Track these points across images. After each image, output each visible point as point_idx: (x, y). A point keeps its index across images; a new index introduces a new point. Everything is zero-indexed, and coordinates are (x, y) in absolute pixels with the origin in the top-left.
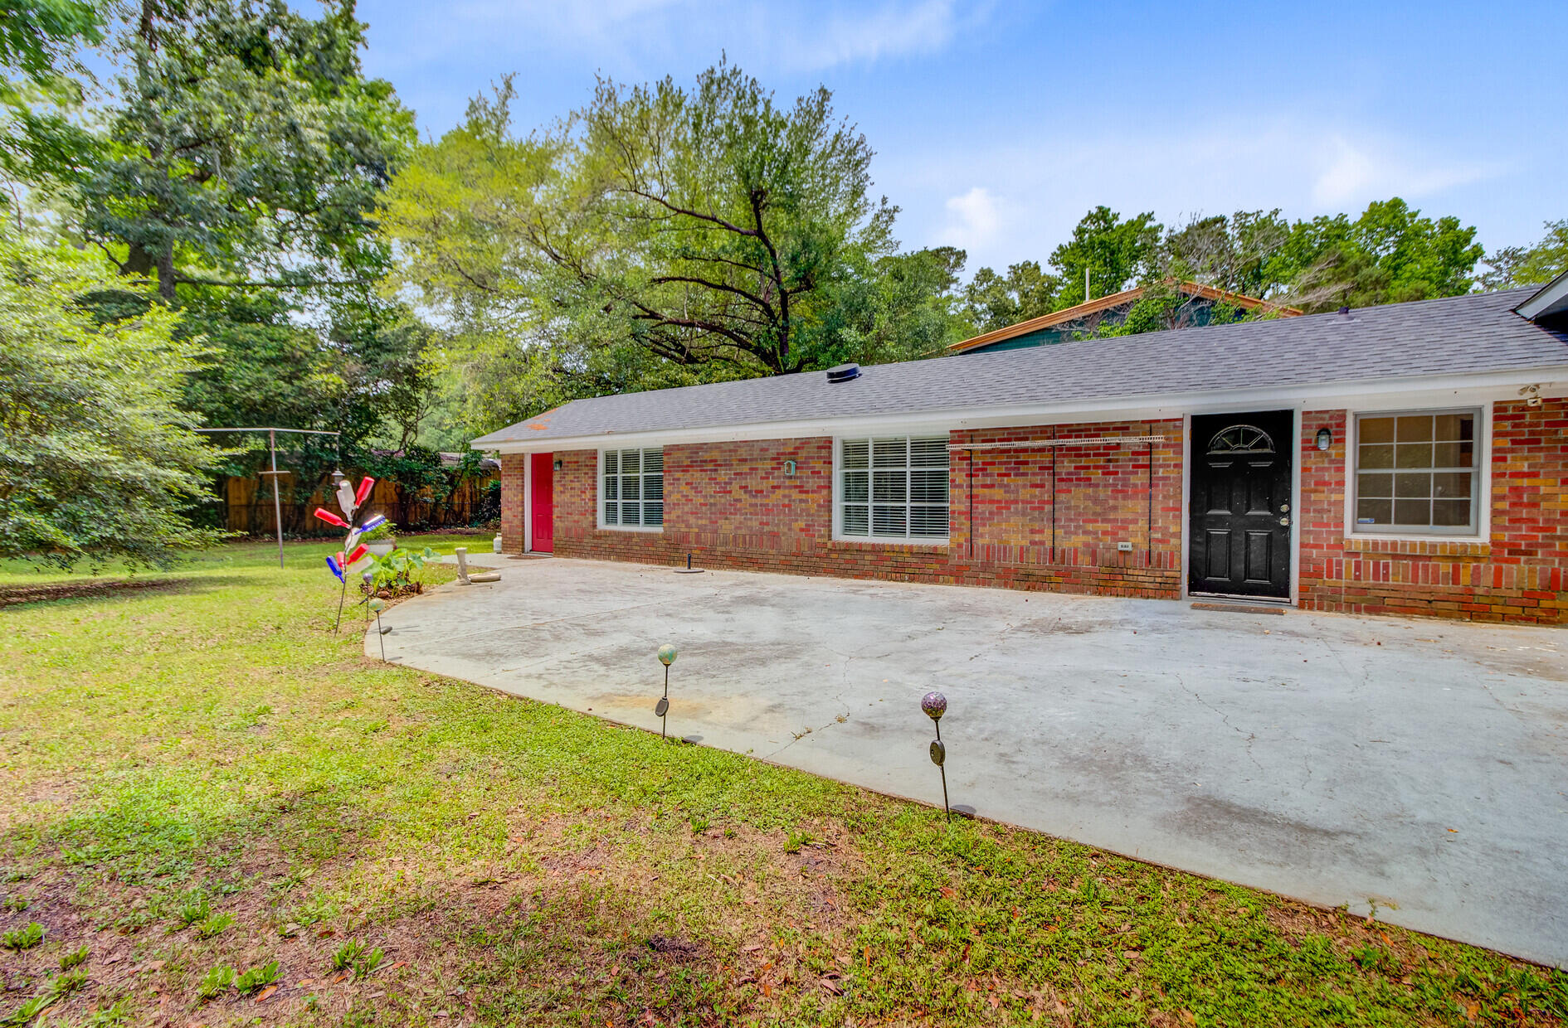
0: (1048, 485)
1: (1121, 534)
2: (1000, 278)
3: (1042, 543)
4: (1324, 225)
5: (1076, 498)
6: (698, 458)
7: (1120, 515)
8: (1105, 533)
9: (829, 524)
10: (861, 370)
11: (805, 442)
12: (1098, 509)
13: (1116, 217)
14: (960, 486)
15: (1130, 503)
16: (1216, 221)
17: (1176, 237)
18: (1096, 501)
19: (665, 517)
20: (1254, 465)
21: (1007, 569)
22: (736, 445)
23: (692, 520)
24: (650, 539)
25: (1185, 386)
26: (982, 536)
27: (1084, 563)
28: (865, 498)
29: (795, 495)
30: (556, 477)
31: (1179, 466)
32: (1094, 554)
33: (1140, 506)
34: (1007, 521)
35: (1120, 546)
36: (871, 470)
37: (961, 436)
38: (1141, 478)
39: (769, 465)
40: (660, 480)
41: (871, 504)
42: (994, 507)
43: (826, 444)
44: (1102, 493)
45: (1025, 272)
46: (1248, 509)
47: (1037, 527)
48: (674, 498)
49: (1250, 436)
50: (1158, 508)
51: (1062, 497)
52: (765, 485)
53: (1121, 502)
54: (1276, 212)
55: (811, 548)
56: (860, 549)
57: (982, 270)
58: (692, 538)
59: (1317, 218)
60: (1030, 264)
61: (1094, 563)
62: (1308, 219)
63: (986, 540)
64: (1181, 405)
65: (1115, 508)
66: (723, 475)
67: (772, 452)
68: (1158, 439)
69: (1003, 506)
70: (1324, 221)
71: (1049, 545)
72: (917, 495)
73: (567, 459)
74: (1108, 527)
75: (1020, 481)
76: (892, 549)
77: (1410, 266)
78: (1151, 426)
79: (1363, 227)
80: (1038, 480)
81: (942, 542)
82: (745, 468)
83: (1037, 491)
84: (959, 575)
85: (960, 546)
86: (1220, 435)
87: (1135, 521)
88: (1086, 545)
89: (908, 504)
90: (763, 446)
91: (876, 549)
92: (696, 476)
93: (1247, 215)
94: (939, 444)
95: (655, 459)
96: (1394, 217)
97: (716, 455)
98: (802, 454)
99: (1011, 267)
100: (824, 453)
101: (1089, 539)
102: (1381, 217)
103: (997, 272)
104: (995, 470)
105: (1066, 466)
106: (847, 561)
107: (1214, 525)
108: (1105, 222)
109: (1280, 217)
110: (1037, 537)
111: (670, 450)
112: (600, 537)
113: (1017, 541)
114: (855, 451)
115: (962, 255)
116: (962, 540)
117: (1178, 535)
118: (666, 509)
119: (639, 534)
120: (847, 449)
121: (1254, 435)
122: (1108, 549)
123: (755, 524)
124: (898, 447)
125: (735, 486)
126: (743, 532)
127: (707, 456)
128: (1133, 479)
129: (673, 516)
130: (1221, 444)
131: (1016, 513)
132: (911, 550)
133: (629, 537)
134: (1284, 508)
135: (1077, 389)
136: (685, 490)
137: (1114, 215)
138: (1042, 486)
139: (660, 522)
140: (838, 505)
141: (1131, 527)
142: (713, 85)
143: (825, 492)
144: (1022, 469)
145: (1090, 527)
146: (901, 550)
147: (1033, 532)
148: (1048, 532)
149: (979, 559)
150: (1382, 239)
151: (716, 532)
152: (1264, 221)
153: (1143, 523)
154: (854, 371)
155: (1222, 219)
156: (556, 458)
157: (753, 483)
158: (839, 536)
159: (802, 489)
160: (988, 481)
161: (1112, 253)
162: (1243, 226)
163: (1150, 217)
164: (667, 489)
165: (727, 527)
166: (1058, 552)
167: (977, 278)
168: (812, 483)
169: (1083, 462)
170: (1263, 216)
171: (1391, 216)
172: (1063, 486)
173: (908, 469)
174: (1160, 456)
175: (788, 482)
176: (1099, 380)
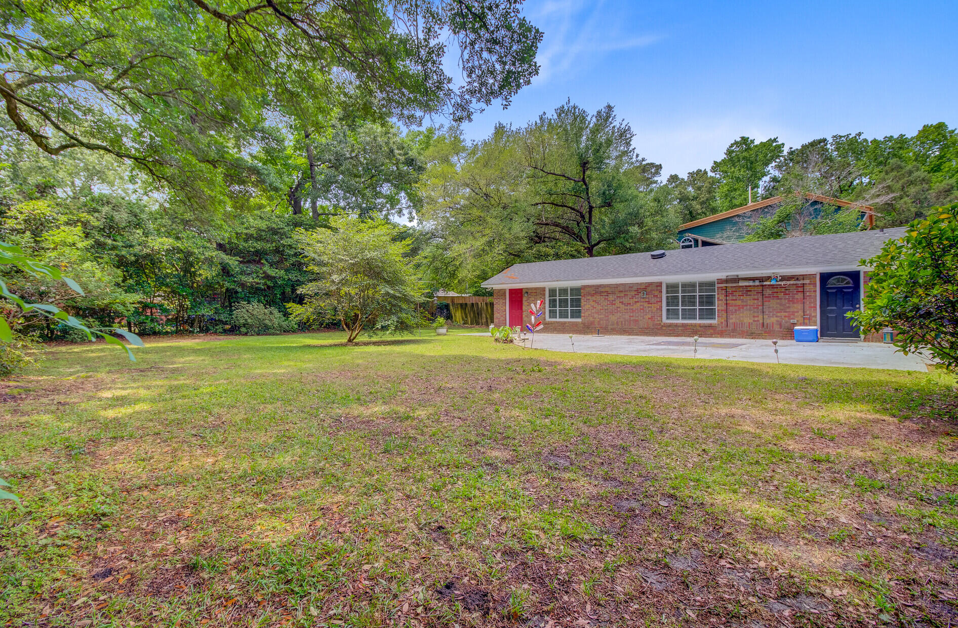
0: (760, 299)
1: (792, 317)
2: (683, 179)
3: (758, 321)
4: (891, 141)
5: (773, 303)
6: (598, 290)
7: (791, 310)
8: (785, 316)
9: (661, 316)
10: (667, 253)
11: (650, 284)
12: (782, 308)
13: (752, 141)
14: (722, 300)
15: (795, 305)
16: (820, 141)
17: (794, 151)
18: (781, 305)
19: (582, 315)
20: (845, 290)
21: (742, 331)
22: (617, 286)
23: (596, 316)
24: (576, 324)
25: (817, 263)
26: (732, 319)
27: (777, 328)
28: (678, 305)
29: (646, 305)
30: (524, 299)
31: (815, 291)
32: (781, 325)
33: (800, 306)
34: (743, 312)
35: (792, 321)
36: (680, 295)
37: (721, 281)
38: (800, 296)
39: (633, 293)
40: (579, 300)
41: (680, 308)
42: (737, 308)
43: (659, 285)
44: (783, 302)
45: (697, 176)
46: (843, 306)
47: (756, 314)
48: (587, 307)
49: (843, 280)
50: (807, 306)
51: (766, 303)
52: (631, 301)
53: (791, 305)
54: (859, 134)
55: (653, 325)
56: (676, 325)
57: (671, 176)
58: (596, 323)
59: (886, 137)
60: (701, 171)
61: (781, 328)
62: (880, 138)
63: (734, 320)
64: (816, 270)
65: (789, 307)
66: (611, 297)
67: (635, 288)
68: (807, 281)
69: (740, 307)
70: (891, 138)
71: (761, 321)
72: (701, 304)
73: (530, 291)
74: (787, 314)
75: (748, 298)
76: (691, 325)
77: (947, 164)
78: (804, 277)
79: (918, 141)
80: (756, 297)
81: (714, 322)
82: (622, 295)
83: (756, 301)
84: (722, 334)
85: (722, 323)
86: (832, 280)
87: (798, 312)
88: (777, 321)
89: (698, 308)
90: (631, 286)
91: (683, 325)
92: (598, 298)
93: (841, 137)
94: (712, 284)
95: (576, 291)
96: (938, 135)
97: (607, 289)
98: (649, 289)
99: (689, 173)
100: (659, 288)
101: (779, 319)
102: (930, 134)
103: (680, 176)
104: (737, 294)
105: (768, 292)
106: (671, 330)
107: (830, 313)
108: (746, 145)
109: (862, 137)
110: (756, 319)
111: (584, 287)
112: (548, 324)
113: (747, 320)
114: (672, 288)
115: (659, 167)
116: (723, 321)
117: (815, 316)
118: (583, 311)
119: (569, 322)
120: (668, 286)
121: (845, 279)
122: (786, 322)
123: (627, 317)
124: (693, 285)
125: (617, 301)
126: (622, 320)
127: (603, 290)
128: (796, 296)
129: (587, 314)
130: (832, 282)
131: (747, 310)
132: (700, 326)
133: (564, 323)
134: (858, 306)
135: (772, 263)
136: (593, 303)
137: (751, 141)
138: (758, 299)
139: (579, 317)
140: (664, 308)
141: (796, 314)
142: (561, 111)
143: (659, 303)
144: (749, 293)
145: (779, 314)
146: (695, 325)
147: (754, 317)
148: (761, 317)
149: (731, 327)
150: (930, 148)
151: (608, 320)
152: (851, 140)
153: (801, 313)
154: (664, 254)
155: (824, 140)
156: (524, 291)
157: (626, 300)
158: (665, 320)
159: (649, 302)
160: (734, 298)
161: (752, 163)
162: (838, 143)
163: (775, 140)
164: (583, 303)
165: (613, 318)
166: (765, 324)
167: (669, 180)
168: (653, 300)
169: (775, 290)
170: (851, 137)
171: (936, 134)
172: (767, 299)
173: (698, 294)
174: (807, 288)
175: (642, 300)
176: (780, 259)
